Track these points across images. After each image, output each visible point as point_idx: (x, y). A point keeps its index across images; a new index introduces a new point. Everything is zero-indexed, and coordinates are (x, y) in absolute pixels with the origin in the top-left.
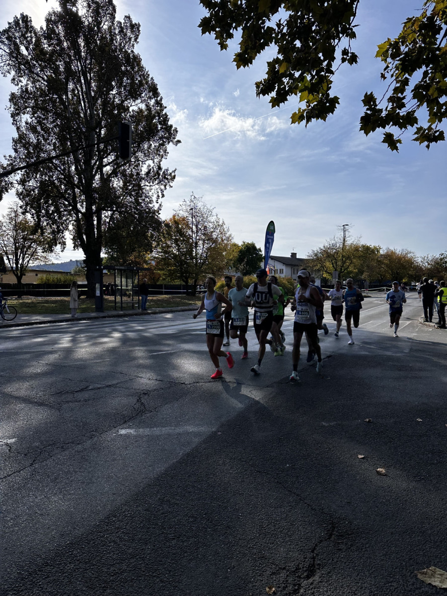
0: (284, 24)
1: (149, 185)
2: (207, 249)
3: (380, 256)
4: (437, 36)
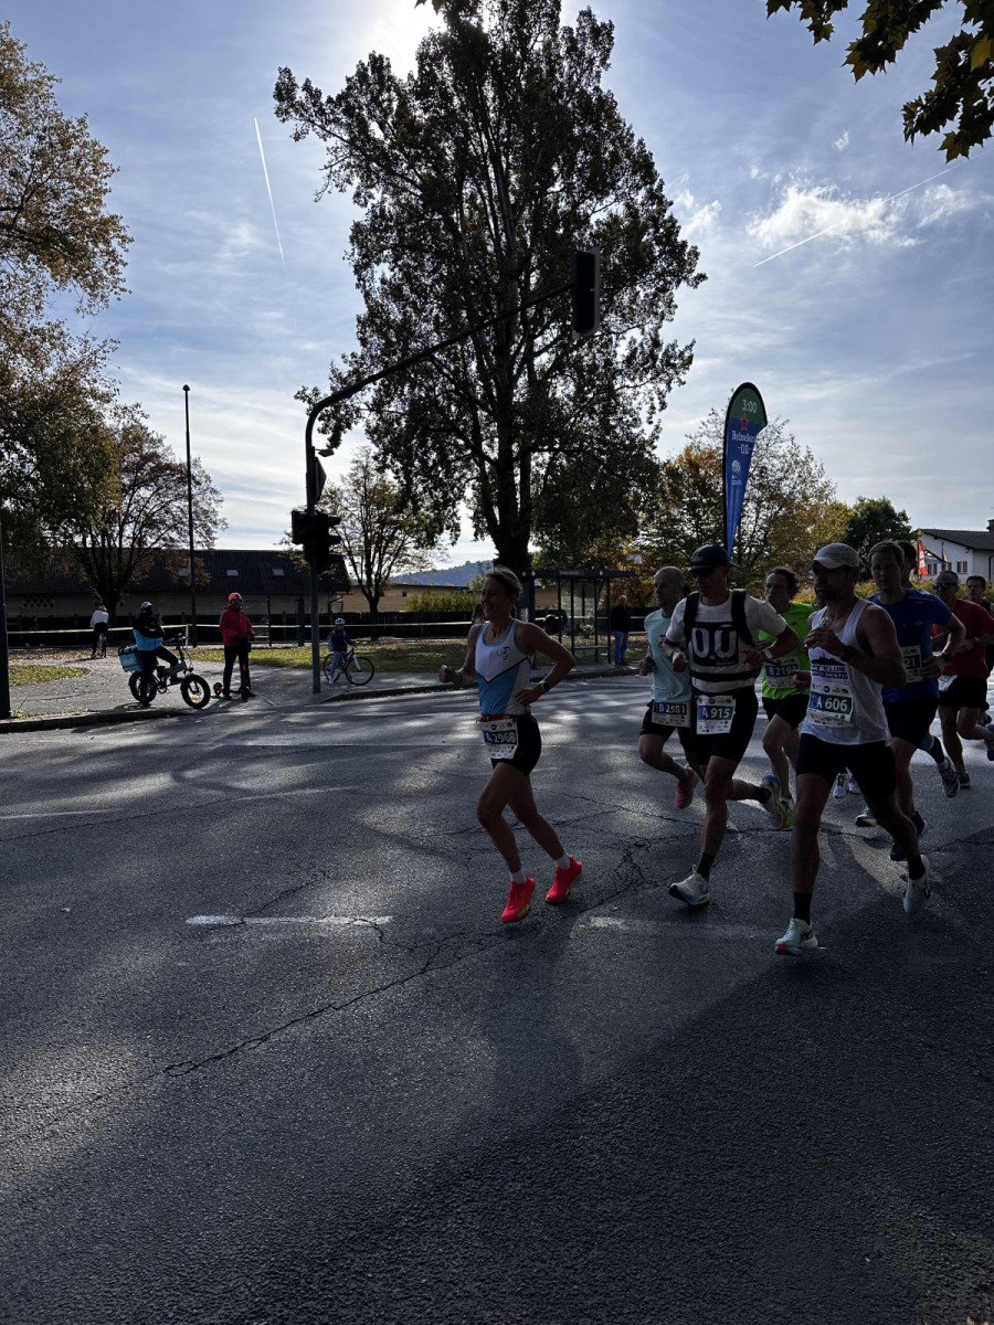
1: (631, 384)
2: (766, 521)
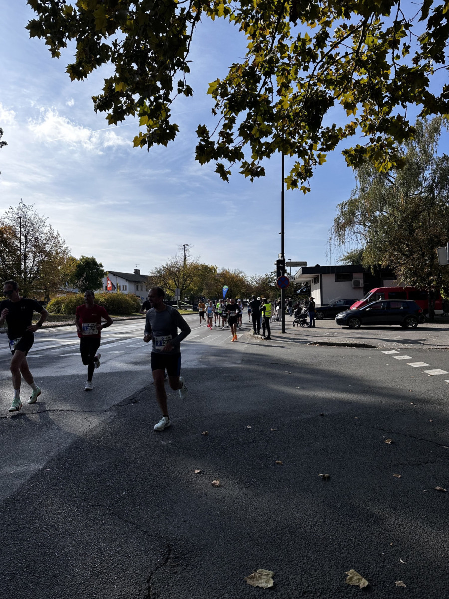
0: (120, 45)
2: (38, 262)
3: (216, 275)
4: (258, 84)
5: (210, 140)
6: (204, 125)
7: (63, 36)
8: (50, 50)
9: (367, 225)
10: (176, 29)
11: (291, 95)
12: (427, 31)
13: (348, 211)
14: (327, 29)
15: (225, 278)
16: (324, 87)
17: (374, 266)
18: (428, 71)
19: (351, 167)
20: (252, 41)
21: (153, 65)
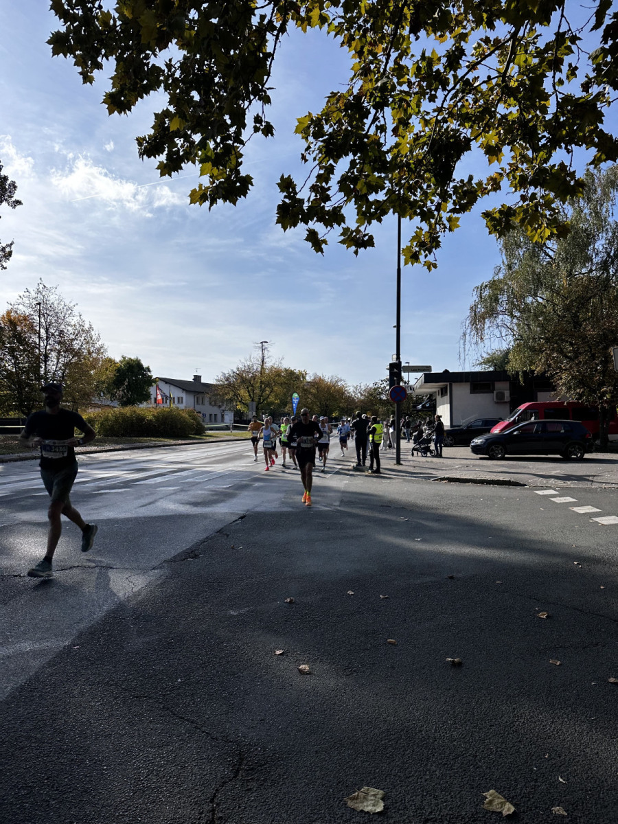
0: (176, 66)
2: (63, 365)
3: (306, 384)
4: (365, 121)
5: (297, 197)
6: (290, 176)
7: (99, 53)
8: (81, 73)
9: (516, 316)
10: (253, 44)
11: (412, 135)
12: (602, 45)
13: (489, 297)
14: (463, 43)
15: (317, 388)
16: (458, 123)
17: (525, 373)
18: (602, 102)
19: (493, 235)
20: (358, 60)
21: (222, 93)
